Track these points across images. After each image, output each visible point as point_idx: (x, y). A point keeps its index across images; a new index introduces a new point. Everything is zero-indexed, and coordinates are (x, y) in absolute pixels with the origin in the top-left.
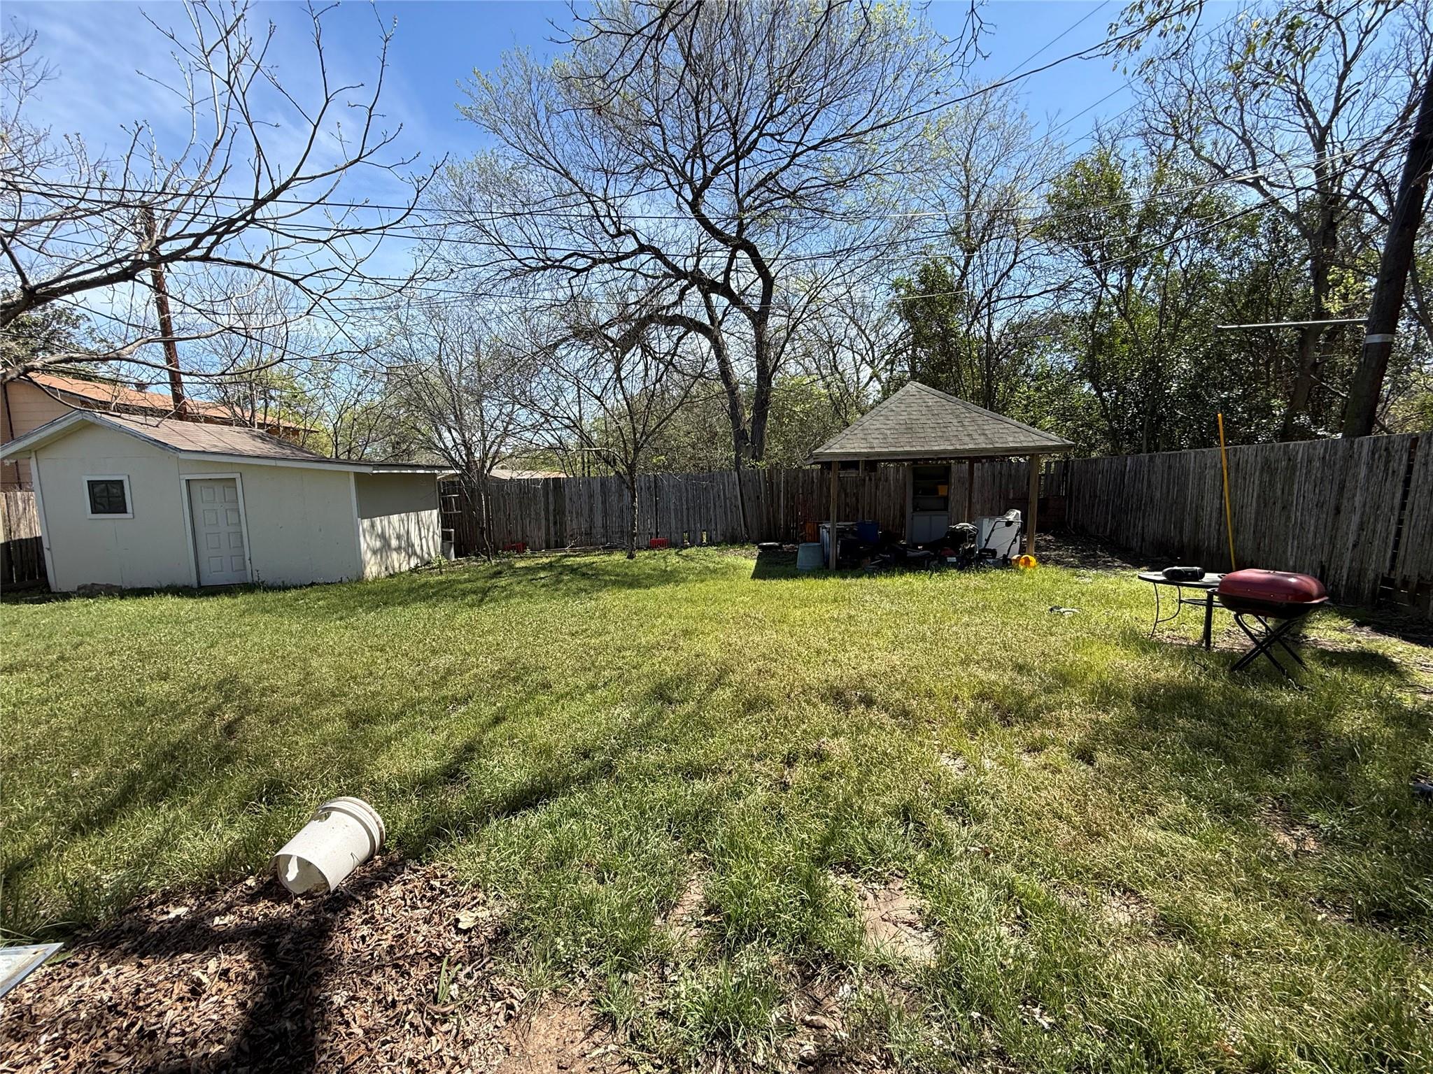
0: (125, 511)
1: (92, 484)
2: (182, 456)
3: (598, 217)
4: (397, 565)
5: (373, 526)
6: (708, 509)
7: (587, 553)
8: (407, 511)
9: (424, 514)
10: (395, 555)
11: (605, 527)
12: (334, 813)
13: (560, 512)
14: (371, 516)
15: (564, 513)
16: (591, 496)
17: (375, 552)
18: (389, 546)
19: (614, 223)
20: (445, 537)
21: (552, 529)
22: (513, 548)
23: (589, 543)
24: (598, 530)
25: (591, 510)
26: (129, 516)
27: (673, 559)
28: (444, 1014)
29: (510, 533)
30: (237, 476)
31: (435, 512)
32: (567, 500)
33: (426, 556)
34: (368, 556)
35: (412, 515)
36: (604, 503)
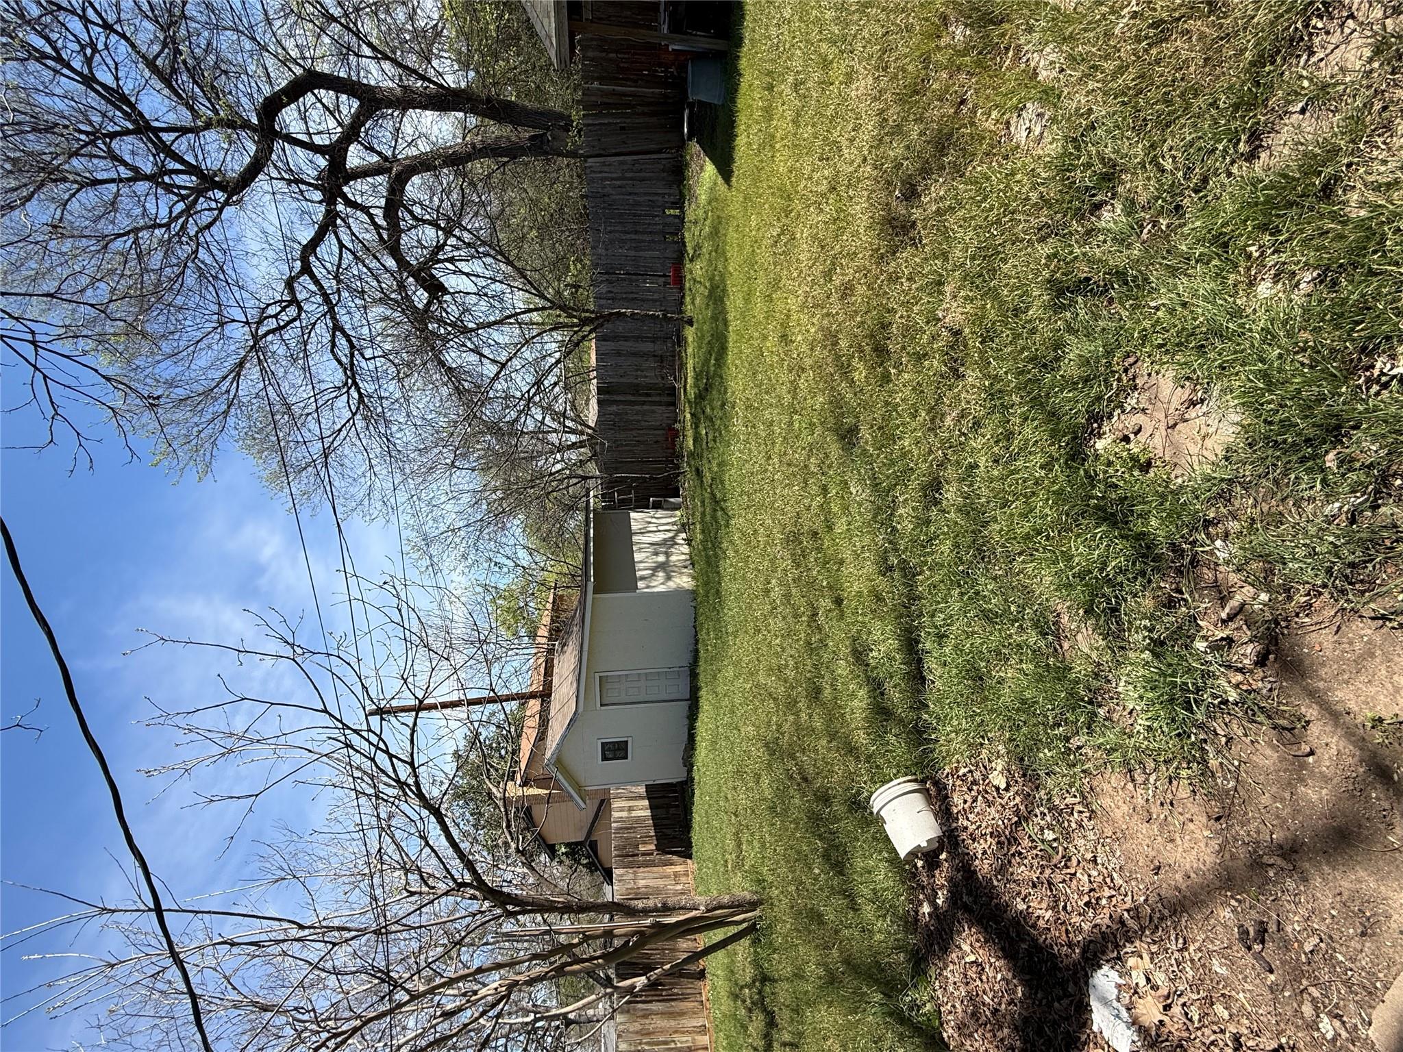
0: (626, 742)
1: (604, 758)
2: (580, 710)
3: (280, 328)
4: (683, 557)
5: (643, 578)
6: (637, 204)
7: (683, 366)
8: (631, 544)
9: (635, 526)
10: (673, 558)
11: (654, 340)
12: (882, 813)
13: (635, 389)
14: (635, 580)
15: (638, 385)
16: (619, 353)
17: (669, 578)
18: (663, 563)
19: (283, 309)
20: (657, 506)
21: (654, 399)
22: (673, 441)
23: (672, 360)
24: (658, 348)
25: (634, 354)
26: (630, 740)
27: (696, 270)
28: (1063, 857)
29: (656, 442)
30: (597, 675)
31: (633, 515)
32: (622, 380)
33: (675, 528)
34: (672, 585)
35: (635, 538)
36: (626, 339)
